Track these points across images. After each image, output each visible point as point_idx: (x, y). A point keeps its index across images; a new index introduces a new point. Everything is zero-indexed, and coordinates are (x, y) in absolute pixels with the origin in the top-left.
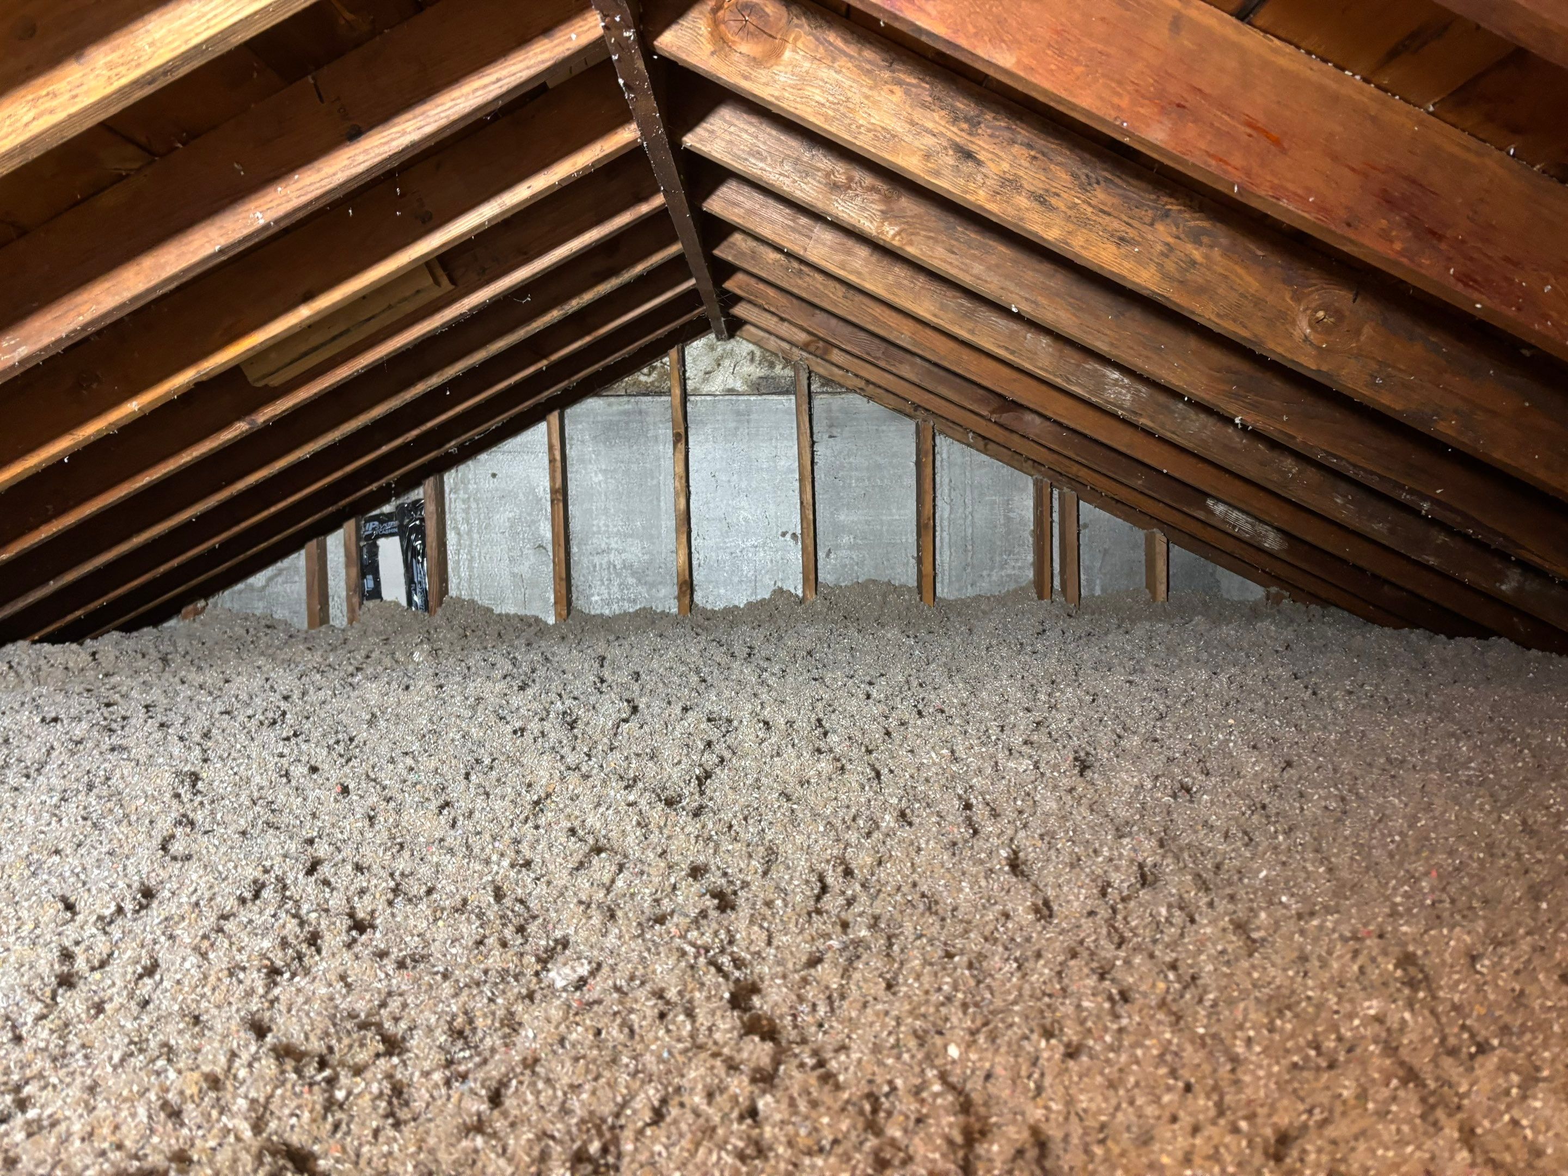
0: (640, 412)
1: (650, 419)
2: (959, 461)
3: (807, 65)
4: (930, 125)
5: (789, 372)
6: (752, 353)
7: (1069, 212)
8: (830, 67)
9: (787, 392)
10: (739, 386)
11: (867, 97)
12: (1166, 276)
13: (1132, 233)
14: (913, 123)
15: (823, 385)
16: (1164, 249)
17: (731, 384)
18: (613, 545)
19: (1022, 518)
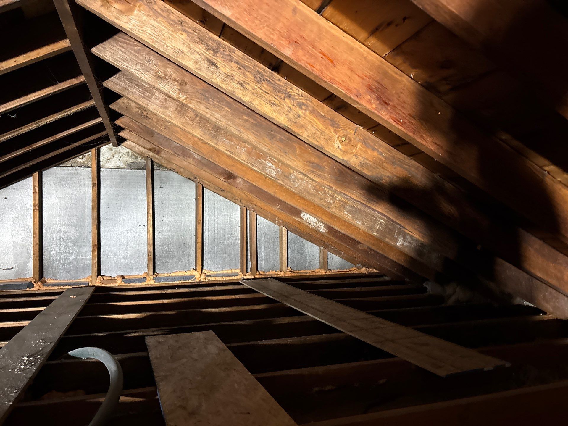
0: (78, 174)
1: (82, 177)
2: (212, 198)
3: (145, 18)
4: (198, 50)
5: (143, 161)
6: (128, 152)
7: (253, 91)
8: (155, 20)
9: (142, 169)
10: (122, 165)
11: (171, 35)
12: (290, 120)
13: (277, 102)
14: (190, 48)
15: (158, 167)
16: (289, 109)
17: (119, 164)
18: (62, 229)
19: (236, 221)
